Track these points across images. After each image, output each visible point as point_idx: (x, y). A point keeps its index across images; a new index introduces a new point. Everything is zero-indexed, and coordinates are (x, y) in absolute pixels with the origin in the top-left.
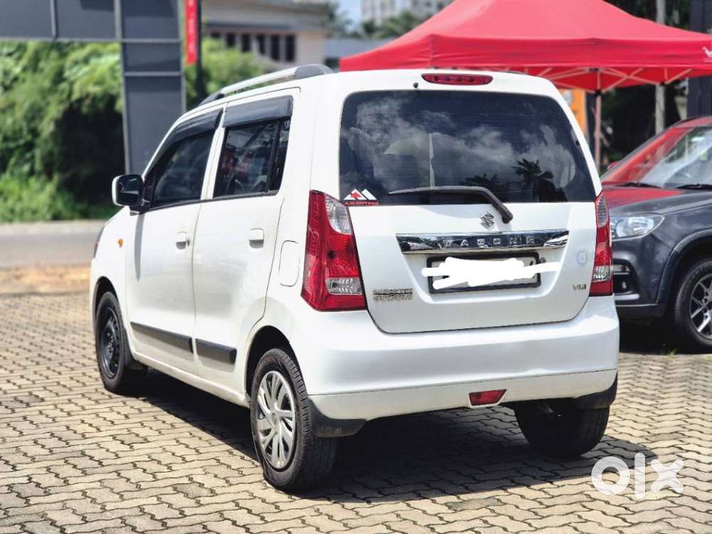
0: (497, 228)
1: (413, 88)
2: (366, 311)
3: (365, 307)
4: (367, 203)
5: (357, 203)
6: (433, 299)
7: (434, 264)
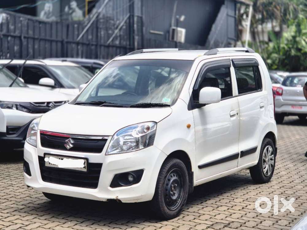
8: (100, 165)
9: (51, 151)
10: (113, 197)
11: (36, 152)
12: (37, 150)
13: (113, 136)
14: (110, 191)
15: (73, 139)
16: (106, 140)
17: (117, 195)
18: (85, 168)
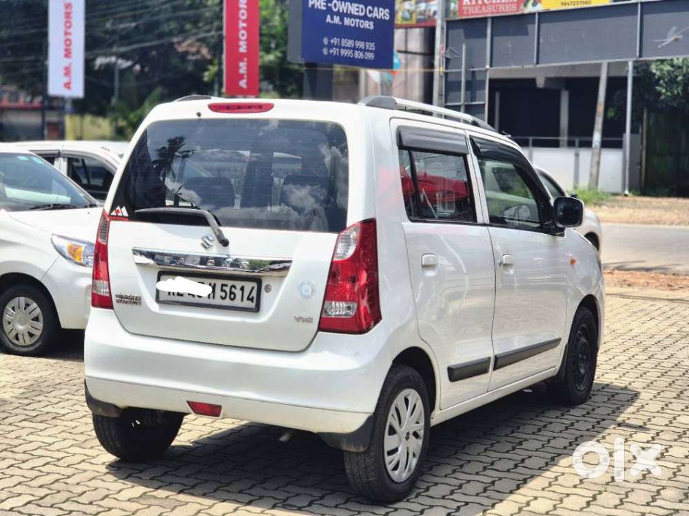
0: (215, 251)
1: (197, 117)
2: (112, 310)
3: (111, 307)
4: (122, 218)
5: (117, 218)
6: (160, 308)
7: (162, 277)
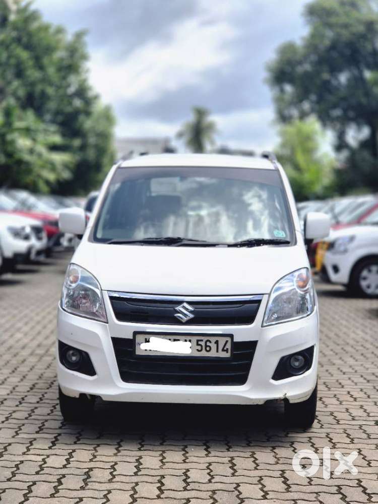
8: (252, 345)
9: (147, 328)
10: (278, 395)
11: (107, 330)
12: (108, 327)
13: (269, 294)
14: (274, 386)
15: (190, 303)
16: (259, 302)
17: (285, 392)
18: (227, 352)
